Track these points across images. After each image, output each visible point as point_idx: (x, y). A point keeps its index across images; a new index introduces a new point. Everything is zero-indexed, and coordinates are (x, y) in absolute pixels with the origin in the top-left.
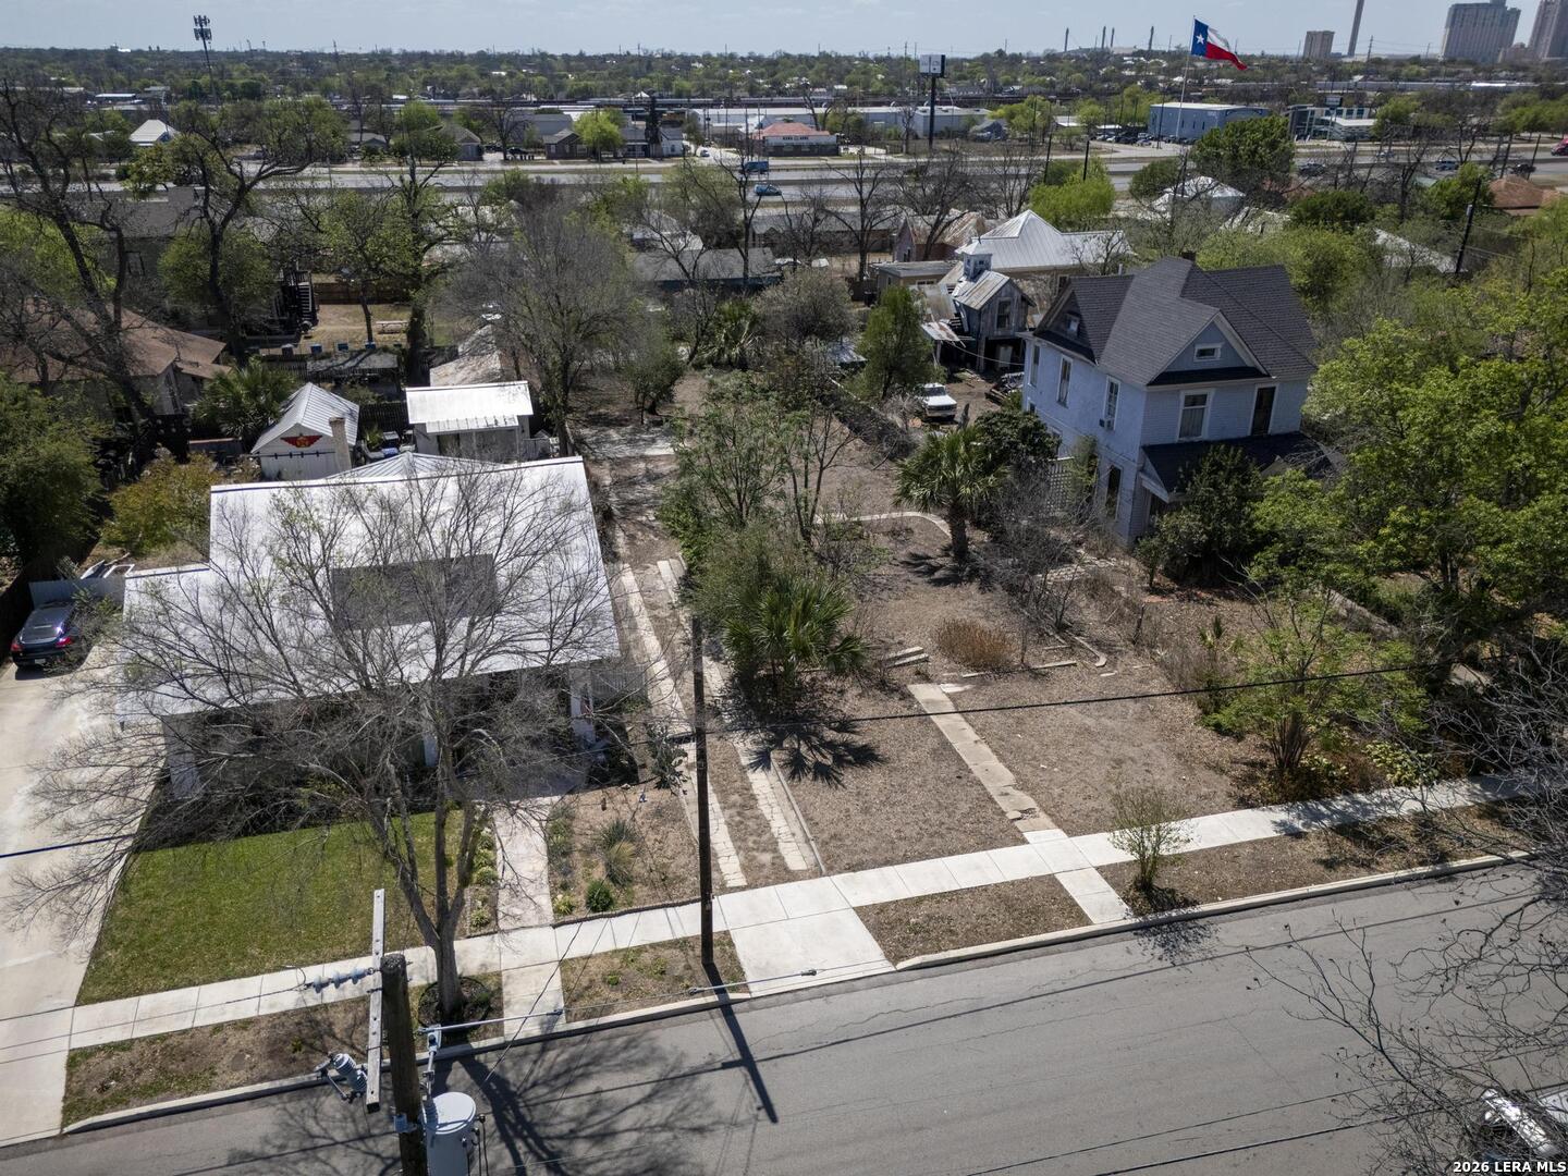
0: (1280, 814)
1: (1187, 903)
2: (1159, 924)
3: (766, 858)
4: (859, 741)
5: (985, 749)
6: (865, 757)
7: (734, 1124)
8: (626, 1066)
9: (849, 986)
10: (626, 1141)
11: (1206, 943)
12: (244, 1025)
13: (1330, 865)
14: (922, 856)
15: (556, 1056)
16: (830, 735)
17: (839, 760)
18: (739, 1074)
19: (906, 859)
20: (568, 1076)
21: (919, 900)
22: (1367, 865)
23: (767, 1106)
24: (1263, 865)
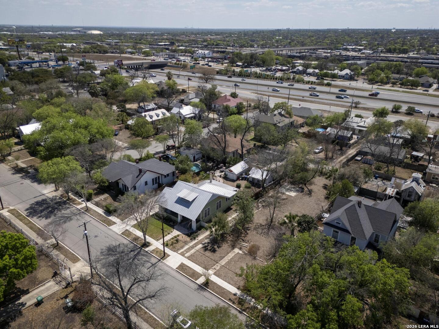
0: (239, 292)
1: (208, 288)
2: (202, 287)
3: (185, 252)
4: (217, 249)
5: (227, 260)
6: (214, 251)
7: (145, 267)
8: (147, 258)
9: (170, 267)
10: (139, 262)
11: (202, 292)
12: (136, 235)
13: (230, 299)
14: (196, 264)
15: (145, 253)
16: (216, 247)
17: (210, 250)
18: (151, 265)
19: (195, 263)
20: (143, 255)
21: (188, 267)
22: (234, 303)
24: (224, 293)
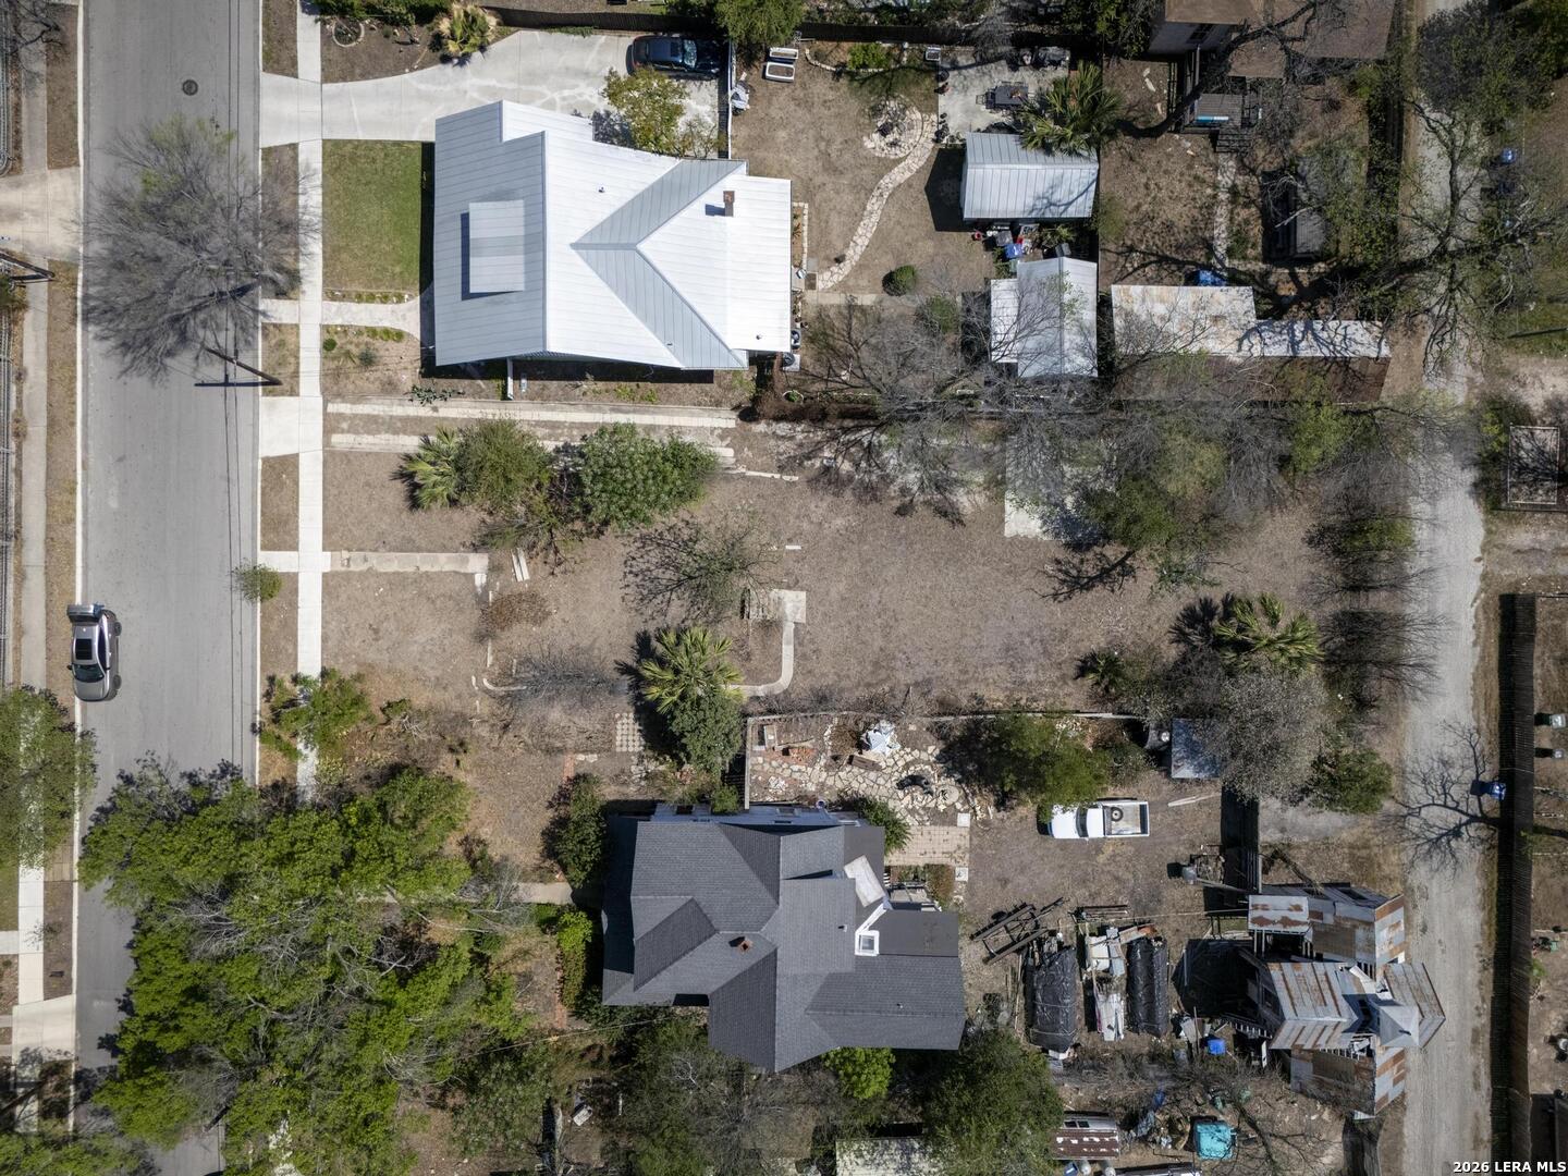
3: (345, 425)
7: (195, 370)
9: (255, 436)
10: (201, 333)
11: (241, 594)
18: (221, 379)
21: (296, 483)
23: (203, 385)
24: (279, 650)
